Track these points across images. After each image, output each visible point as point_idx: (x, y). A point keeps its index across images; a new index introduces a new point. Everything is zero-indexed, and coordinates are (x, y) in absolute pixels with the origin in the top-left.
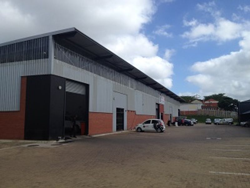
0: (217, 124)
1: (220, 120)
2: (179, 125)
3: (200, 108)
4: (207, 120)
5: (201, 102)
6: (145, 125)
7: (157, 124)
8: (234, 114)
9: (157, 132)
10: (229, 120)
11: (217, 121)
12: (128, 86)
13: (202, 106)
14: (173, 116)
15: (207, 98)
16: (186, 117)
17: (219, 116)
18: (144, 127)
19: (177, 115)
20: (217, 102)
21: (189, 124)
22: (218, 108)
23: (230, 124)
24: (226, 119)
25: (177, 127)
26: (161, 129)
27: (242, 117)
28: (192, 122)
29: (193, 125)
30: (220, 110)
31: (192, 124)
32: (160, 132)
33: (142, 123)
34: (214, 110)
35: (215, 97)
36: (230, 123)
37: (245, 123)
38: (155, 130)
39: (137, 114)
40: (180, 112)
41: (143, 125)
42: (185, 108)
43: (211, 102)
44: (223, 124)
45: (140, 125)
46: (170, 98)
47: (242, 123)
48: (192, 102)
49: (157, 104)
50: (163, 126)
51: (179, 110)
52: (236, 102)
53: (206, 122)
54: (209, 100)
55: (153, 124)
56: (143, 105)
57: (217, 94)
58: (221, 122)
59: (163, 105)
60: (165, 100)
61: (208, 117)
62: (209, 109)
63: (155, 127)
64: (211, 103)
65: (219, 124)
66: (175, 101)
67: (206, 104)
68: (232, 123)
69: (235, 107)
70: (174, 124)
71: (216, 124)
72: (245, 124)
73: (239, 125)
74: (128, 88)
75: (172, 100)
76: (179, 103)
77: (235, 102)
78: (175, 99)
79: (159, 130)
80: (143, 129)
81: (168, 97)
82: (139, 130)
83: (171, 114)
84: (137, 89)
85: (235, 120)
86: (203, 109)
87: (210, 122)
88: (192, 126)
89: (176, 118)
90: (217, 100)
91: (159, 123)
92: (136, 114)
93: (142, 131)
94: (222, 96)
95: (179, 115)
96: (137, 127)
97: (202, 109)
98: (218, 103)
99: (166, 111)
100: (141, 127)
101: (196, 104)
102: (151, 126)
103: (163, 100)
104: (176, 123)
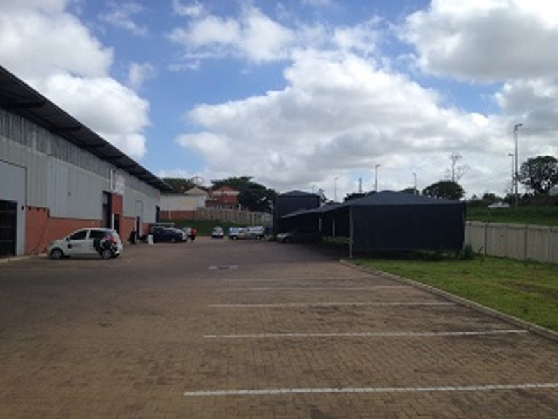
0: (235, 238)
1: (240, 229)
2: (155, 241)
3: (203, 204)
4: (215, 231)
5: (205, 193)
6: (73, 242)
7: (103, 240)
8: (267, 218)
9: (103, 258)
10: (258, 230)
11: (234, 231)
12: (31, 146)
13: (208, 202)
14: (144, 222)
15: (218, 185)
16: (173, 224)
17: (240, 223)
18: (70, 246)
19: (153, 220)
20: (237, 193)
21: (178, 239)
22: (238, 206)
23: (258, 237)
24: (250, 229)
25: (151, 246)
26: (111, 250)
27: (280, 225)
28: (184, 233)
29: (185, 241)
30: (242, 209)
31: (184, 238)
32: (110, 258)
33: (65, 239)
34: (229, 210)
35: (233, 183)
37: (285, 235)
38: (96, 252)
39: (52, 215)
40: (160, 213)
41: (67, 243)
42: (172, 204)
43: (225, 193)
44: (246, 238)
45: (61, 243)
46: (137, 180)
47: (279, 236)
48: (186, 193)
49: (104, 193)
50: (115, 243)
51: (158, 209)
52: (271, 193)
53: (214, 233)
54: (223, 188)
55: (92, 241)
56: (69, 194)
57: (238, 176)
58: (242, 234)
59: (121, 197)
60: (126, 185)
61: (217, 223)
62: (221, 207)
63: (96, 245)
64: (226, 195)
65: (237, 238)
66: (151, 189)
67: (215, 197)
68: (262, 236)
69: (269, 203)
70: (144, 239)
71: (231, 237)
72: (286, 237)
73: (275, 239)
74: (29, 149)
75: (143, 184)
76: (159, 193)
77: (271, 195)
78: (149, 183)
79: (107, 254)
80: (66, 251)
81: (132, 177)
82: (57, 254)
83: (139, 219)
84: (54, 154)
86: (209, 208)
87: (222, 234)
88: (183, 244)
89: (150, 226)
90: (238, 191)
91: (107, 237)
92: (48, 216)
93: (64, 257)
94: (247, 182)
95: (157, 220)
96: (50, 249)
97: (207, 206)
98: (238, 196)
99: (128, 211)
100: (61, 247)
101: (196, 195)
102: (86, 245)
103: (120, 184)
104: (150, 237)
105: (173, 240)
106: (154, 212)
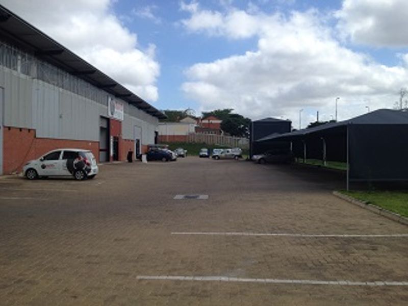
0: (217, 158)
1: (222, 150)
2: (148, 159)
3: (193, 130)
4: (201, 151)
5: (195, 122)
8: (244, 141)
10: (237, 152)
11: (217, 152)
13: (196, 128)
15: (207, 116)
16: (167, 146)
17: (222, 146)
19: (152, 142)
20: (220, 122)
21: (168, 158)
22: (221, 132)
23: (237, 158)
24: (230, 150)
25: (145, 164)
27: (255, 148)
28: (173, 153)
29: (175, 160)
30: (224, 134)
31: (174, 157)
32: (83, 180)
33: (39, 159)
34: (214, 135)
35: (218, 114)
36: (236, 156)
37: (259, 157)
38: (69, 173)
39: (39, 136)
40: (158, 137)
41: (41, 163)
42: (168, 130)
43: (210, 121)
44: (226, 158)
46: (136, 109)
47: (255, 157)
48: (181, 121)
49: (102, 117)
50: (89, 164)
51: (156, 133)
53: (201, 154)
54: (209, 118)
55: (65, 161)
57: (222, 109)
58: (223, 155)
59: (119, 123)
60: (125, 112)
61: (204, 145)
62: (208, 132)
64: (211, 123)
65: (219, 158)
66: (149, 117)
67: (204, 124)
68: (240, 156)
69: (246, 130)
70: (139, 157)
71: (214, 157)
72: (261, 159)
73: (250, 160)
75: (142, 113)
76: (158, 120)
77: (247, 122)
78: (148, 112)
81: (132, 106)
82: (32, 175)
83: (138, 141)
84: (40, 78)
85: (244, 152)
86: (198, 133)
87: (206, 154)
88: (174, 162)
89: (149, 147)
90: (220, 119)
91: (80, 159)
92: (34, 136)
94: (229, 113)
95: (156, 142)
97: (196, 132)
98: (221, 124)
99: (127, 134)
101: (188, 123)
103: (119, 112)
104: (144, 157)
105: (164, 159)
106: (153, 136)
